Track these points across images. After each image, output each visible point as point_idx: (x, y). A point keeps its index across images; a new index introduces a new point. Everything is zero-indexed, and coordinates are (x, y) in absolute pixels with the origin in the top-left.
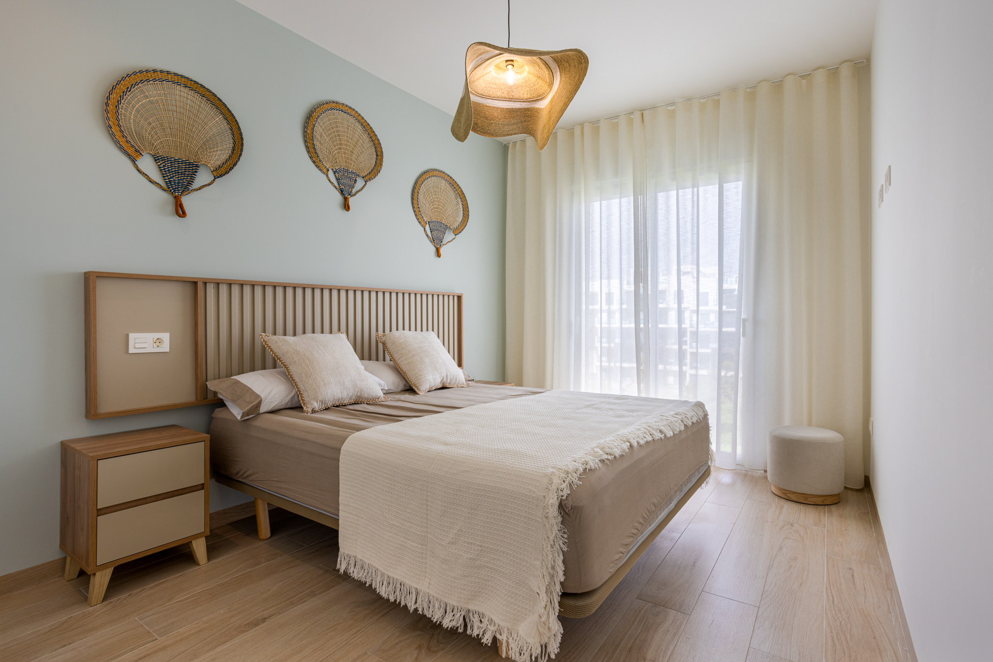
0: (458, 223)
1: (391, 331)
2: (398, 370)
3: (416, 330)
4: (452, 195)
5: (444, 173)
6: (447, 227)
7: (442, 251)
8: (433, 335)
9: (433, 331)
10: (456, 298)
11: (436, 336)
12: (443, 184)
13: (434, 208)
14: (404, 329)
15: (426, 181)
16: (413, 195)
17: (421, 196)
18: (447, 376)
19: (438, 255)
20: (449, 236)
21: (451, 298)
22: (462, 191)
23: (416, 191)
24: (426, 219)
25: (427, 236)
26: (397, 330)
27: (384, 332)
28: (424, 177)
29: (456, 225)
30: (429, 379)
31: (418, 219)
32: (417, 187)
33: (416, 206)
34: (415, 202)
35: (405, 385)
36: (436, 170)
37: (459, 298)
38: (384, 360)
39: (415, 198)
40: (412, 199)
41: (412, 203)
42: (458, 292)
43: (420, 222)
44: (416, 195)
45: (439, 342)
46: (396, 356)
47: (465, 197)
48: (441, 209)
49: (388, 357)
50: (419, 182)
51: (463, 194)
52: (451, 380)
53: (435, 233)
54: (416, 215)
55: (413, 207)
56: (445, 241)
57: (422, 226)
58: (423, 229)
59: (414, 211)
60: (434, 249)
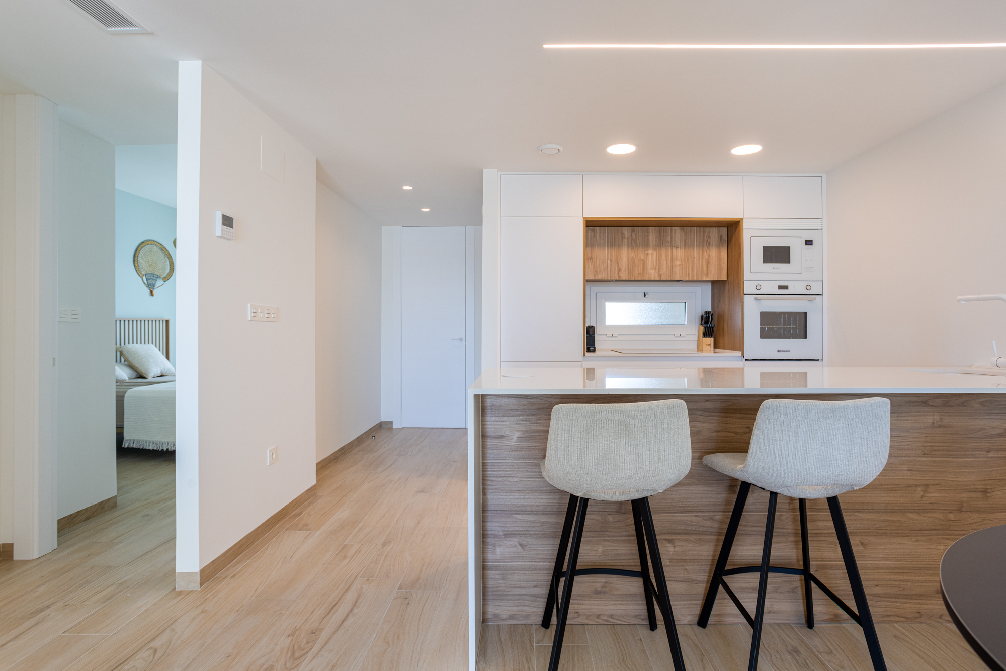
0: (166, 274)
1: (125, 344)
2: (131, 366)
3: (141, 343)
4: (162, 255)
5: (156, 242)
6: (158, 277)
7: (155, 292)
8: (153, 346)
9: (152, 343)
10: (165, 322)
11: (155, 347)
12: (155, 249)
13: (149, 265)
14: (133, 343)
15: (143, 248)
16: (134, 258)
17: (140, 259)
18: (164, 369)
19: (152, 294)
20: (159, 282)
21: (161, 322)
22: (169, 253)
23: (136, 255)
24: (143, 272)
25: (144, 283)
26: (129, 343)
27: (120, 345)
28: (142, 246)
29: (164, 275)
30: (153, 371)
31: (138, 273)
32: (137, 253)
33: (136, 265)
34: (136, 262)
35: (137, 375)
36: (150, 240)
37: (167, 322)
38: (120, 361)
39: (136, 260)
40: (134, 261)
41: (134, 263)
42: (166, 318)
43: (139, 275)
44: (136, 258)
45: (157, 350)
46: (130, 359)
47: (171, 257)
48: (154, 265)
49: (123, 359)
50: (139, 250)
51: (170, 254)
52: (167, 371)
53: (150, 281)
54: (136, 271)
55: (135, 266)
56: (156, 286)
57: (141, 277)
58: (141, 279)
59: (135, 268)
60: (149, 291)
